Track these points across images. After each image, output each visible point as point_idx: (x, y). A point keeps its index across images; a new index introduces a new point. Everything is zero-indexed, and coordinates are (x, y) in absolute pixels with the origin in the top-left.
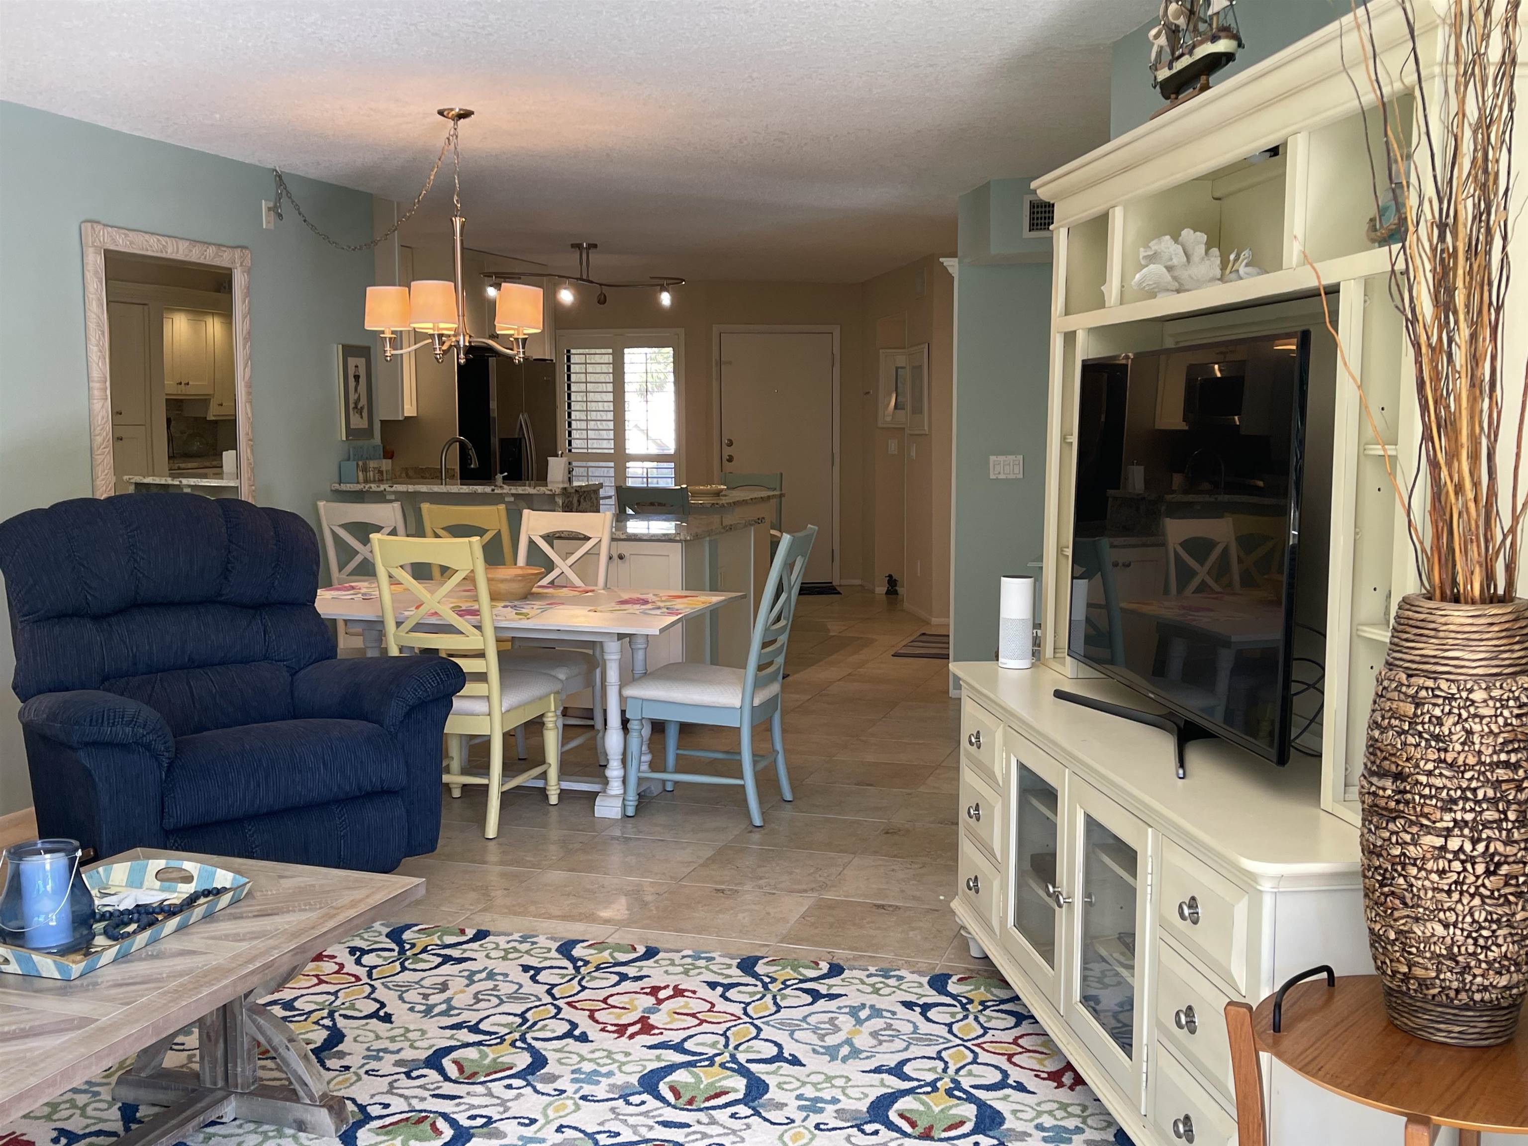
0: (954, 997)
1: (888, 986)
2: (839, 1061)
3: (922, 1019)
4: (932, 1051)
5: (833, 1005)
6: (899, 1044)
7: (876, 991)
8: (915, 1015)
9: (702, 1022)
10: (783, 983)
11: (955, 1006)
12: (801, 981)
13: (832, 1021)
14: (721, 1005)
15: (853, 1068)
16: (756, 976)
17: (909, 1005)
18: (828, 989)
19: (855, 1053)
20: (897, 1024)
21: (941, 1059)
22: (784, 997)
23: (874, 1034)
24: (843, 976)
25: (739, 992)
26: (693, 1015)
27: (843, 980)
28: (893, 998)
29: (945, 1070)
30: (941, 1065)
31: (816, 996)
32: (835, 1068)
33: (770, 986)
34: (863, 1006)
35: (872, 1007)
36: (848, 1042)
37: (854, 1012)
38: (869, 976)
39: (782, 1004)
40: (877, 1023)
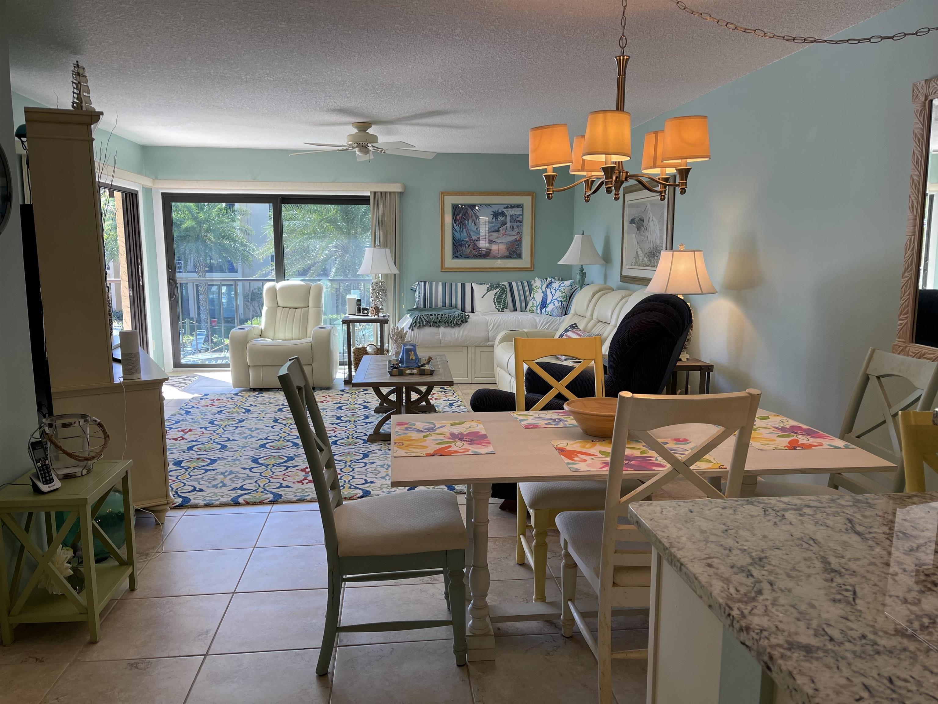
0: (180, 496)
1: (210, 497)
2: (228, 471)
3: (196, 486)
4: (193, 477)
5: (234, 486)
6: (206, 478)
7: (215, 494)
8: (198, 487)
9: (284, 475)
10: (257, 492)
11: (181, 493)
12: (250, 493)
13: (233, 481)
14: (281, 481)
15: (223, 469)
16: (272, 493)
17: (201, 490)
18: (237, 492)
19: (222, 474)
20: (206, 483)
21: (190, 475)
22: (255, 486)
23: (215, 479)
24: (231, 498)
25: (275, 486)
26: (288, 476)
27: (231, 496)
28: (208, 492)
29: (190, 472)
30: (191, 474)
31: (241, 488)
32: (229, 469)
33: (263, 490)
34: (221, 487)
35: (217, 488)
36: (225, 476)
37: (224, 485)
38: (219, 499)
39: (255, 484)
40: (214, 483)
